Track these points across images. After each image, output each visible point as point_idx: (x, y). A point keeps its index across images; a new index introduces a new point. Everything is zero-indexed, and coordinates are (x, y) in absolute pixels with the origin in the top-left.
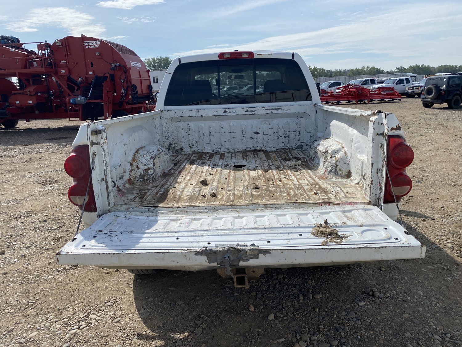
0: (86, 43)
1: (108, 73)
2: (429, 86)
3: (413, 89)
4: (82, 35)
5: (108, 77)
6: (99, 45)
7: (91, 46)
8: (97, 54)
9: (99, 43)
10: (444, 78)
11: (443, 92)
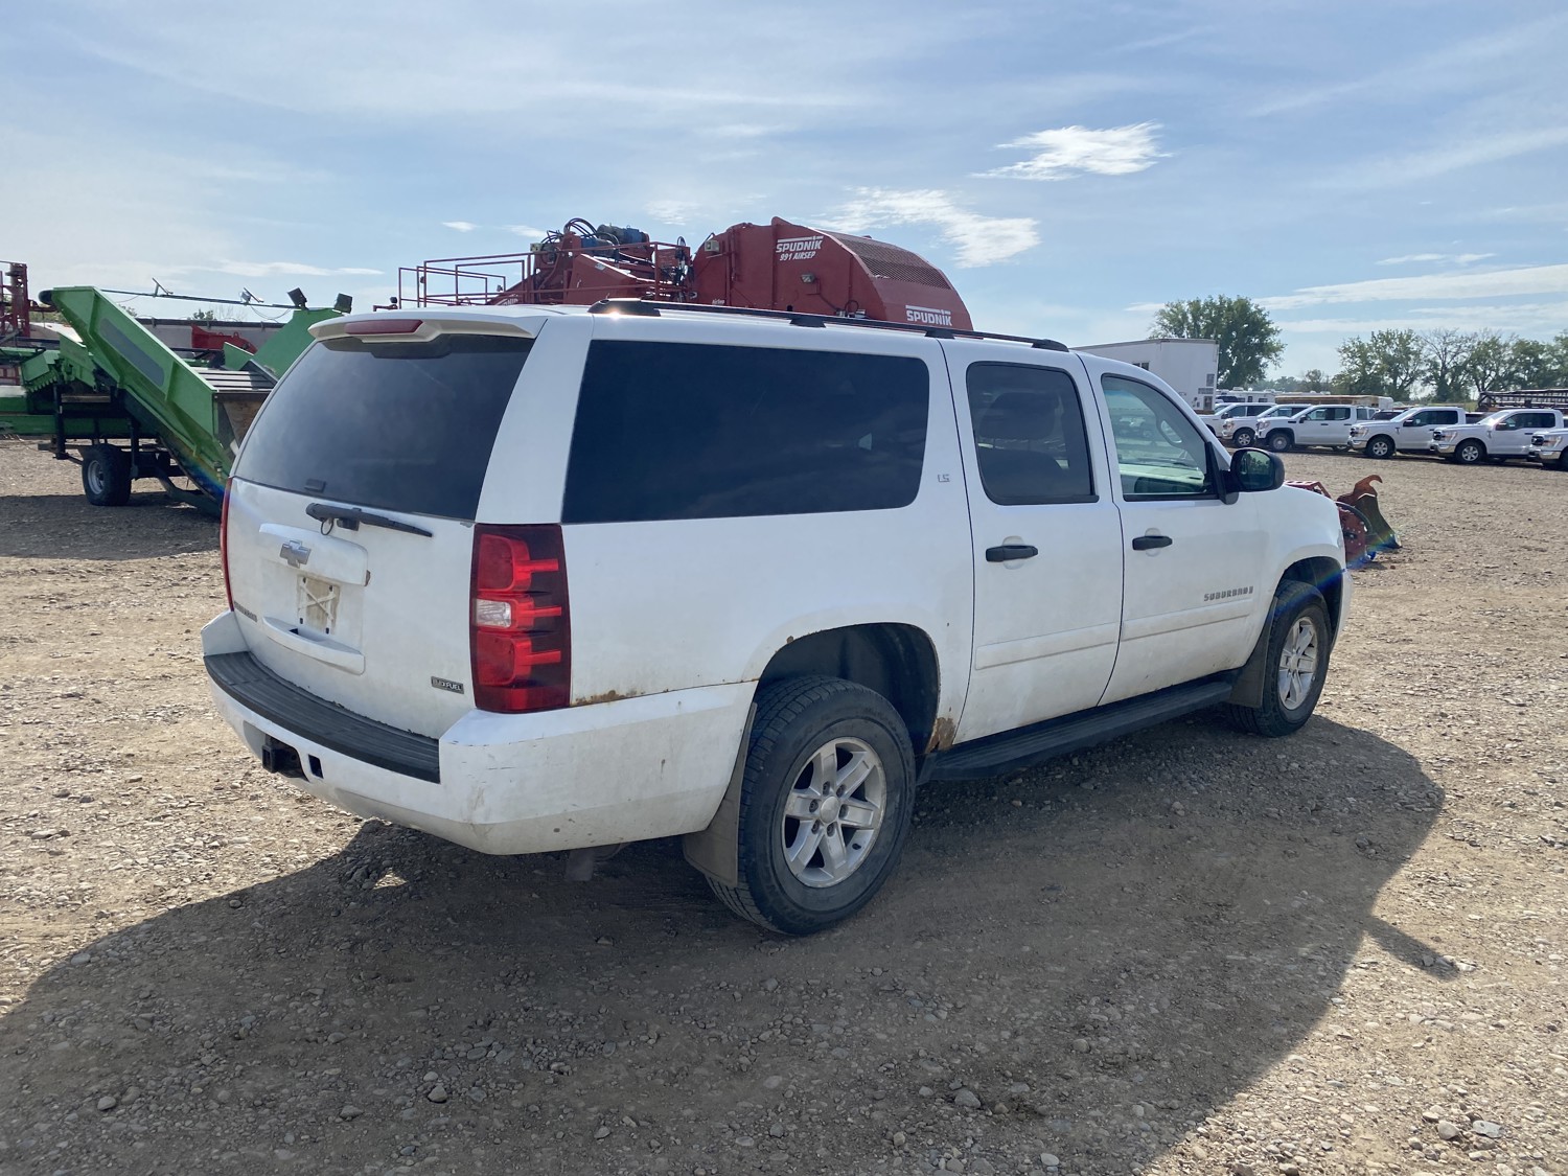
0: (783, 245)
4: (775, 219)
6: (817, 250)
7: (794, 253)
8: (807, 279)
9: (818, 245)
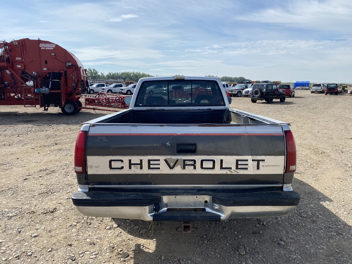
0: (41, 45)
1: (63, 70)
2: (256, 89)
3: (232, 91)
4: (38, 39)
5: (63, 73)
7: (46, 47)
8: (53, 54)
9: (54, 46)
10: (264, 85)
11: (264, 93)
